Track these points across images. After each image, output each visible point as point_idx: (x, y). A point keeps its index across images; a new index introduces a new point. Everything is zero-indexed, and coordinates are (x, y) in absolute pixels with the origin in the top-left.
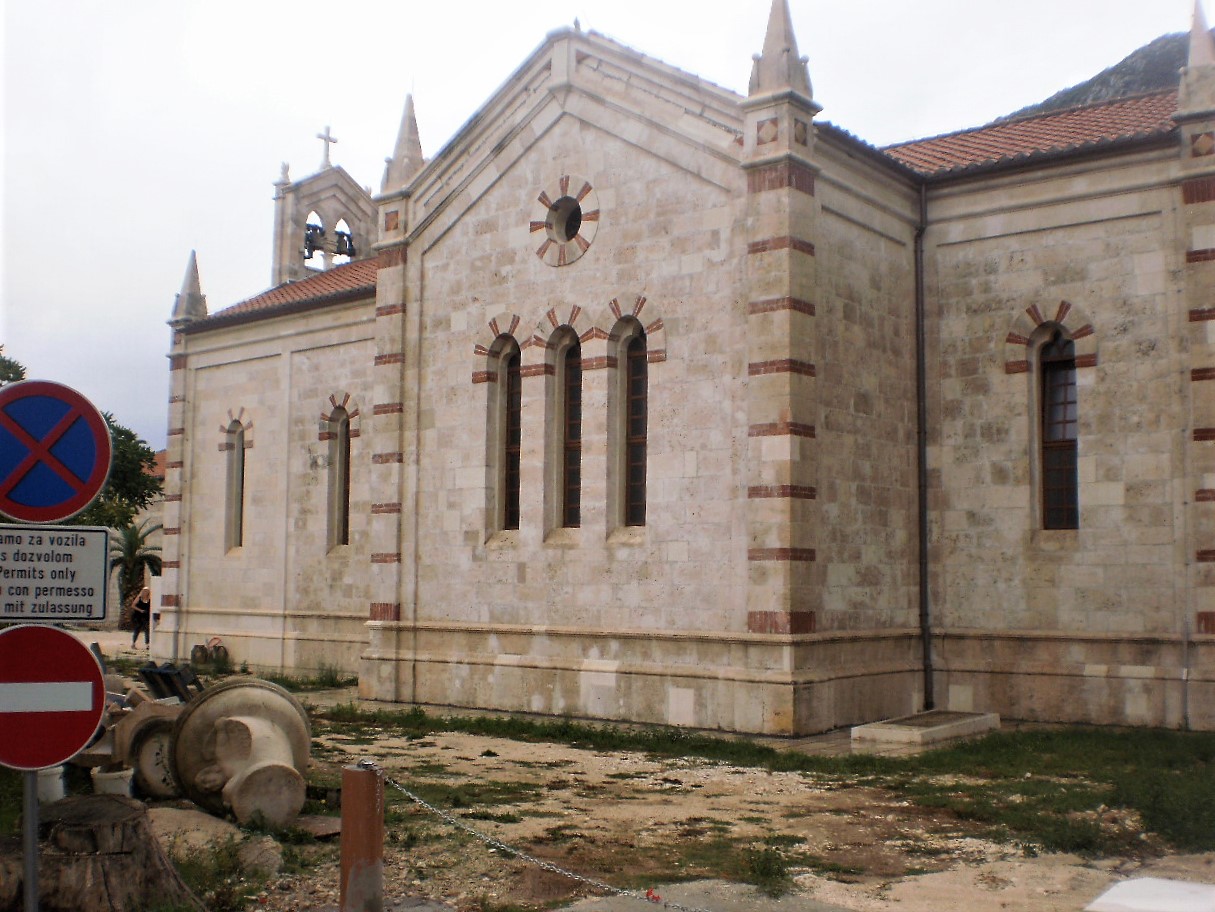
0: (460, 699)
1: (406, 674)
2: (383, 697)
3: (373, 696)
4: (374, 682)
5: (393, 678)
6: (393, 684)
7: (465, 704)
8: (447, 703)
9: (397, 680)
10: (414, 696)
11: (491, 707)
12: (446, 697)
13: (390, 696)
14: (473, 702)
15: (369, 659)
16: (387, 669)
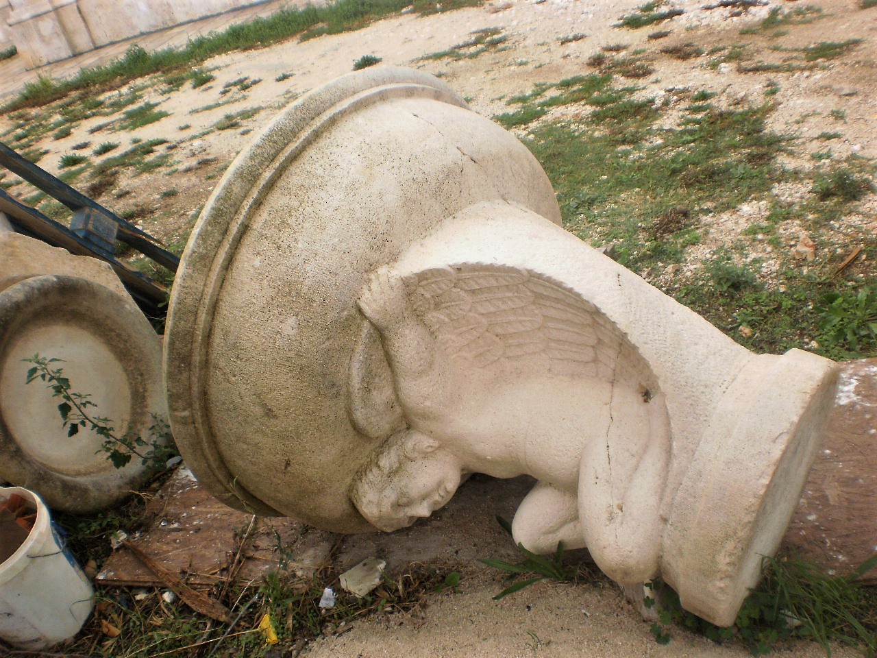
0: (152, 22)
1: (73, 21)
2: (56, 57)
3: (45, 61)
4: (37, 46)
5: (59, 30)
6: (63, 38)
7: (161, 26)
8: (137, 32)
9: (65, 31)
10: (94, 42)
11: (196, 18)
12: (133, 28)
13: (65, 53)
14: (171, 20)
15: (20, 23)
16: (47, 26)
